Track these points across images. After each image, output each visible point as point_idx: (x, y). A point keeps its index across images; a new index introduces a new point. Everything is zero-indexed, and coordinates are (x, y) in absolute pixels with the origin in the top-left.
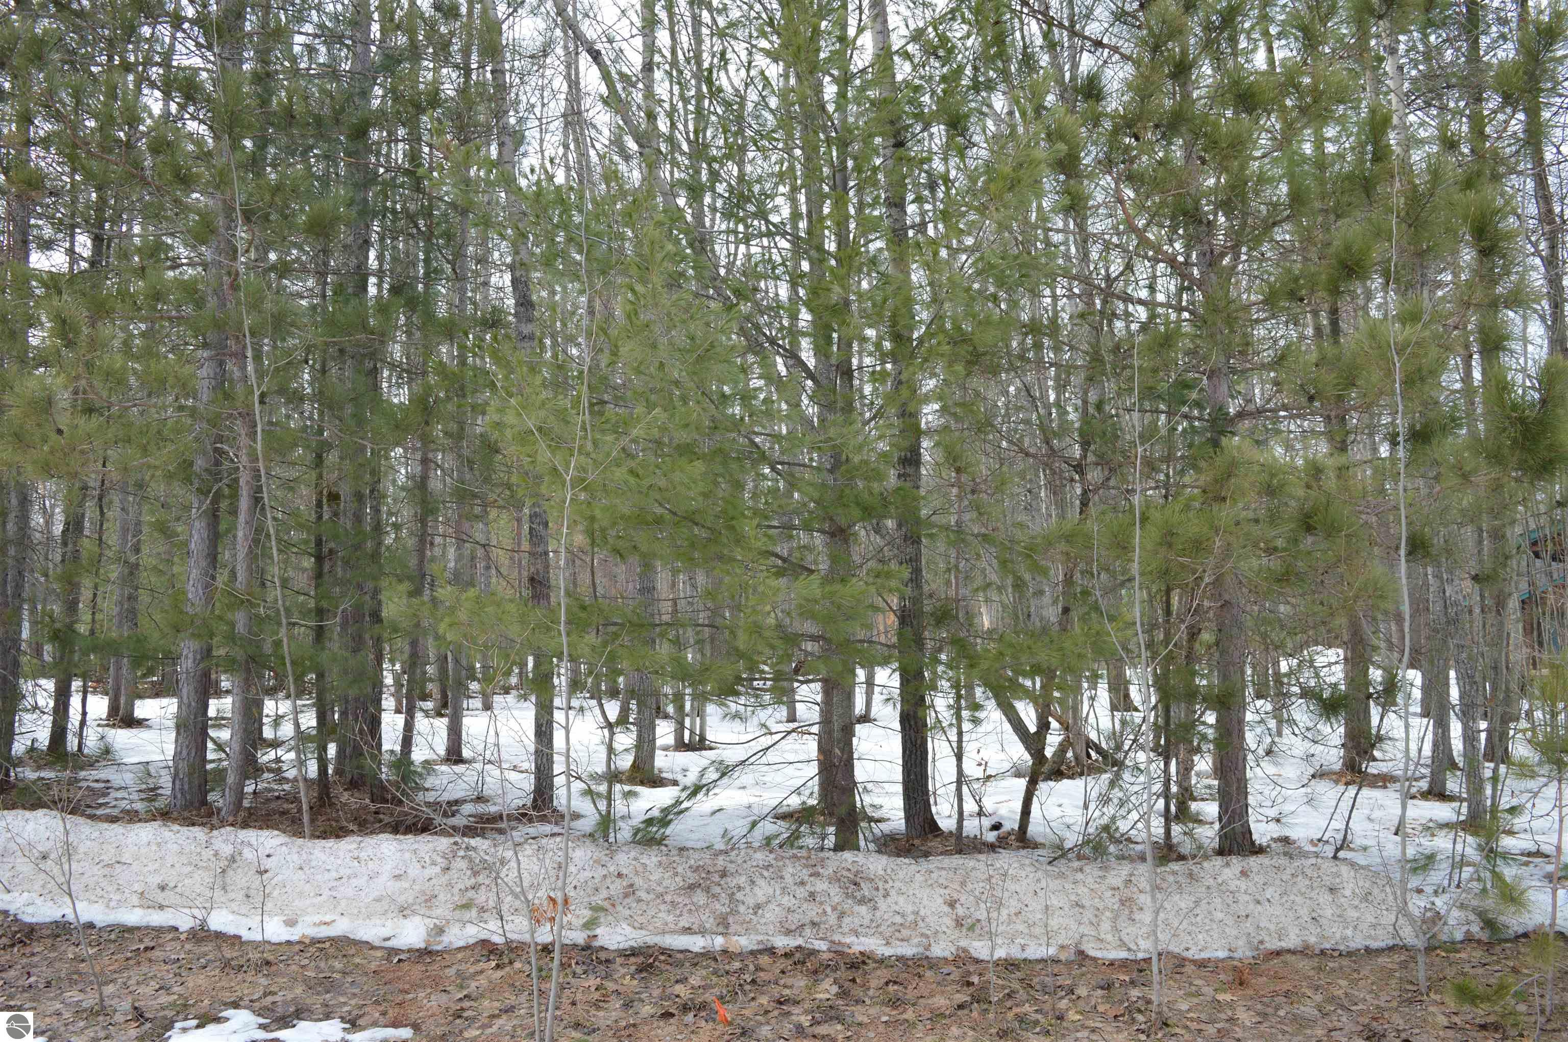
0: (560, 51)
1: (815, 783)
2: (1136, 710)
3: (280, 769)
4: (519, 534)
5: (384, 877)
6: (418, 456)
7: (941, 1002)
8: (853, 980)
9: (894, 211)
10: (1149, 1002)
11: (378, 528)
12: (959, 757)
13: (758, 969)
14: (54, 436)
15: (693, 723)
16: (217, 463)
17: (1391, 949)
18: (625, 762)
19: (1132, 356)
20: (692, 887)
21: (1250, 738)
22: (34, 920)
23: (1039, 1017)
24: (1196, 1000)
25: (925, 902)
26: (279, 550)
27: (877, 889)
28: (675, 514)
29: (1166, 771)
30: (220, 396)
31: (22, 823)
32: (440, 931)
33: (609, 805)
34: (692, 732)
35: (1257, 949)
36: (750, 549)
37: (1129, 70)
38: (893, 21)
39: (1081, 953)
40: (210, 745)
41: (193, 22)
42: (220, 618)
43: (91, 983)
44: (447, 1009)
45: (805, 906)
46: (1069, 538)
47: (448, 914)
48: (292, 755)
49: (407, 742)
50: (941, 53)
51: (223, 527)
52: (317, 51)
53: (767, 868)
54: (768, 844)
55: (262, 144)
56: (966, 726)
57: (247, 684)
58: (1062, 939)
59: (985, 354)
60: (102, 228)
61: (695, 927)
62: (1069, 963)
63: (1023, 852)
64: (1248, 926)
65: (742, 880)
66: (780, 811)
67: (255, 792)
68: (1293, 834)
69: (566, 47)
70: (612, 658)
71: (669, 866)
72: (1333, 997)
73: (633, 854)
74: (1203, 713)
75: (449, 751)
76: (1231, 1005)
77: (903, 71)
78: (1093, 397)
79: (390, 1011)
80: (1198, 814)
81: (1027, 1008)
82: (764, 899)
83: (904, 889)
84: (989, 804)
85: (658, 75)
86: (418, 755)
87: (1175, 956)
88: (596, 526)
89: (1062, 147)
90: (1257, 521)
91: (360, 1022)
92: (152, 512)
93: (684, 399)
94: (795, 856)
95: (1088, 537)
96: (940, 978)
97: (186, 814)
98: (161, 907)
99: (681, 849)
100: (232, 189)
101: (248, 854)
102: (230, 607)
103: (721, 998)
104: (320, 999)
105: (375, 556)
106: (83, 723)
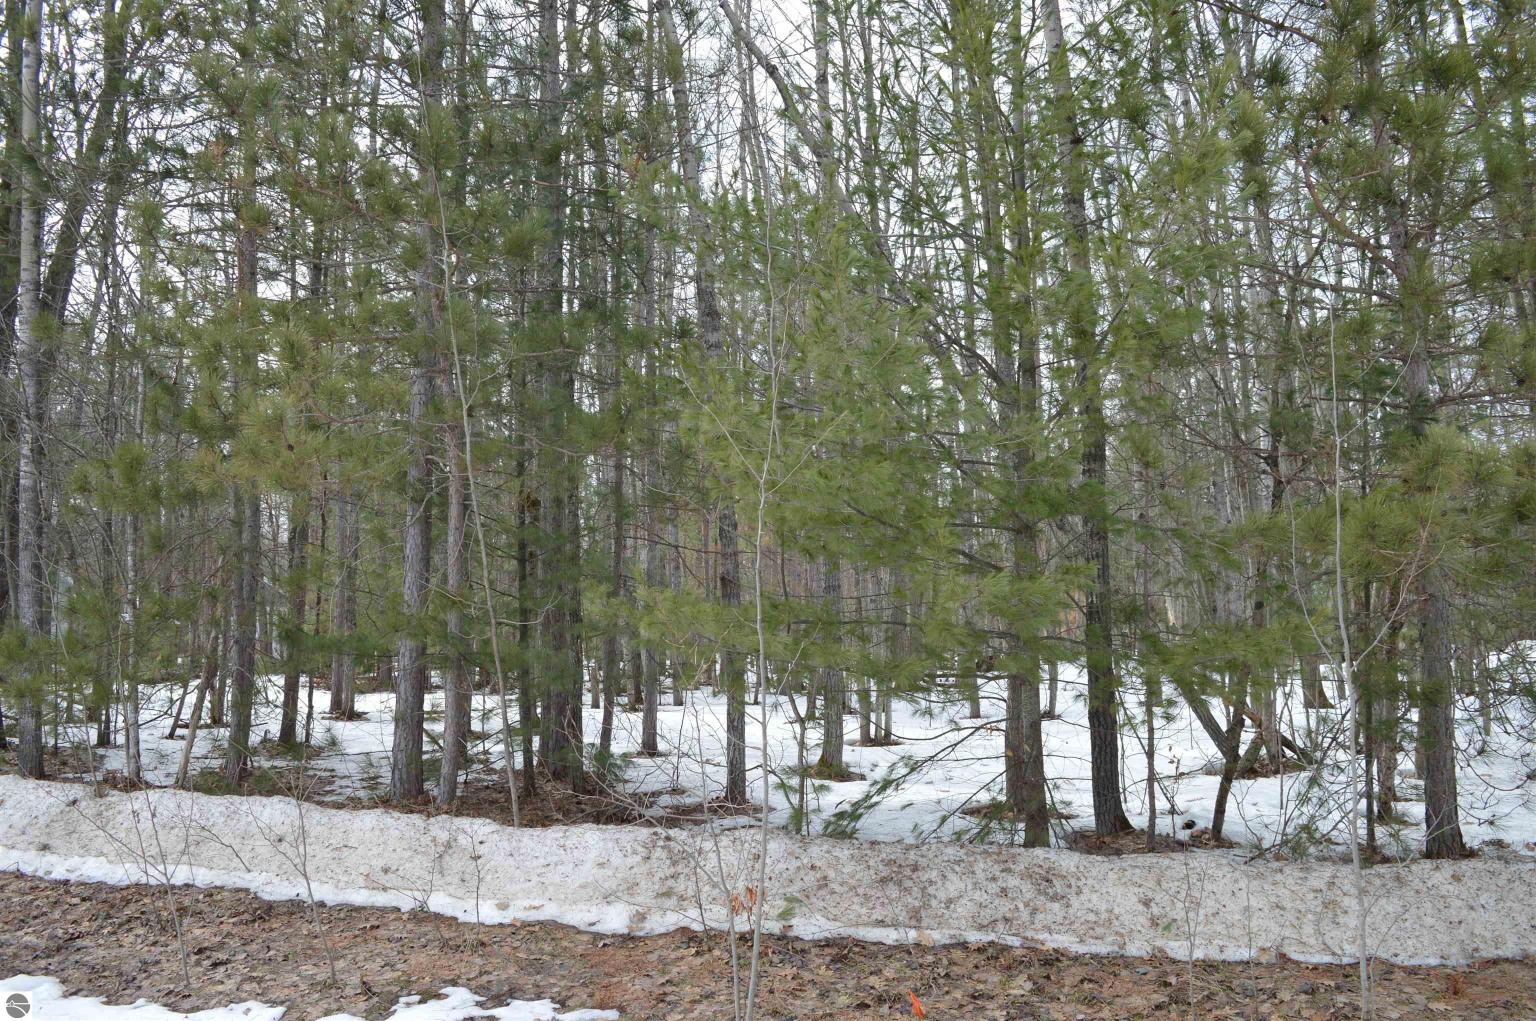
0: (735, 69)
1: (1003, 781)
2: (1332, 707)
3: (487, 760)
4: (706, 536)
5: (587, 866)
6: (611, 462)
7: (1137, 1001)
8: (1048, 977)
9: (1073, 206)
10: (1357, 1009)
11: (576, 531)
12: (1150, 754)
13: (952, 963)
14: (285, 452)
15: (878, 718)
16: (429, 474)
18: (814, 757)
19: (1327, 344)
20: (884, 881)
21: (1460, 738)
22: (272, 898)
24: (1406, 1009)
25: (1119, 900)
26: (487, 554)
27: (1070, 886)
28: (863, 514)
29: (1368, 771)
30: (431, 411)
31: (260, 809)
32: (641, 917)
33: (802, 799)
34: (878, 726)
35: (1472, 957)
36: (939, 547)
37: (1312, 52)
38: (1067, 18)
39: (1283, 956)
40: (425, 738)
41: (399, 63)
42: (434, 618)
43: (324, 958)
44: (651, 993)
45: (997, 901)
46: (1263, 532)
47: (649, 902)
48: (501, 747)
49: (606, 734)
50: (1117, 46)
51: (434, 532)
52: (509, 82)
53: (958, 862)
54: (958, 839)
55: (462, 173)
56: (1157, 723)
57: (460, 679)
58: (1262, 942)
59: (1171, 347)
60: (320, 258)
61: (888, 920)
62: (1270, 966)
63: (1218, 852)
64: (1461, 933)
65: (934, 875)
66: (968, 806)
67: (466, 782)
68: (1506, 837)
69: (740, 65)
70: (805, 655)
71: (861, 860)
73: (825, 847)
74: (1407, 710)
75: (644, 744)
76: (1445, 1015)
77: (1078, 66)
78: (1282, 387)
79: (597, 994)
80: (1404, 815)
81: (1227, 1010)
82: (956, 894)
83: (1097, 887)
84: (1180, 802)
85: (832, 85)
86: (617, 748)
87: (1383, 962)
88: (786, 528)
89: (1248, 134)
90: (1464, 511)
91: (569, 1003)
92: (368, 520)
93: (870, 401)
94: (986, 852)
95: (1284, 530)
96: (1136, 977)
97: (405, 802)
98: (385, 889)
99: (873, 843)
100: (439, 218)
101: (463, 840)
102: (444, 608)
103: (916, 991)
104: (531, 980)
105: (574, 559)
106: (310, 715)
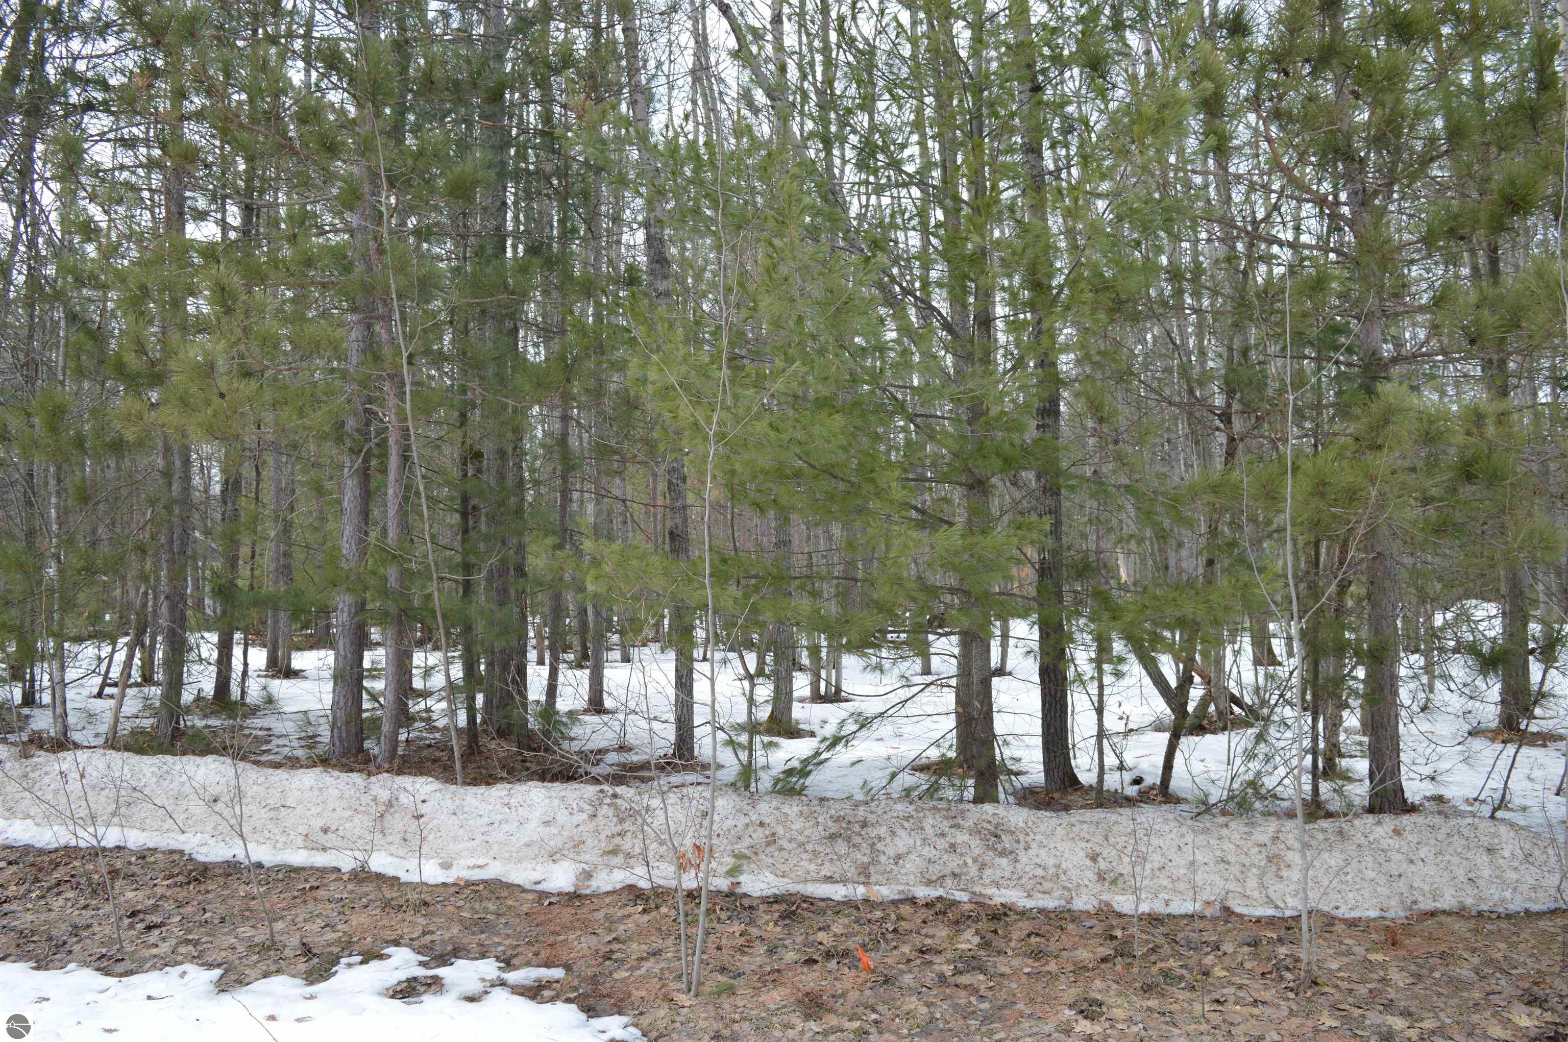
0: (687, 7)
1: (953, 737)
2: (1280, 664)
3: (429, 718)
4: (655, 489)
5: (533, 824)
6: (557, 413)
7: (1083, 955)
8: (995, 932)
9: (1031, 157)
10: (1298, 960)
11: (520, 483)
12: (1100, 711)
13: (900, 918)
14: (216, 400)
15: (829, 675)
16: (368, 424)
17: (1553, 912)
18: (763, 714)
19: (1283, 301)
20: (833, 837)
21: (1404, 695)
22: (207, 860)
23: (1184, 972)
24: (1346, 960)
25: (1067, 855)
26: (429, 507)
27: (1018, 842)
28: (813, 467)
29: (1314, 727)
30: (370, 358)
31: (194, 769)
32: (588, 875)
33: (750, 755)
34: (828, 683)
35: (1411, 909)
36: (891, 501)
37: (1276, 3)
39: (1227, 909)
40: (365, 696)
42: (374, 573)
43: (262, 919)
44: (597, 951)
45: (945, 857)
46: (1215, 489)
47: (595, 859)
48: (444, 705)
49: (552, 691)
51: (373, 485)
52: (451, 15)
53: (907, 819)
54: (908, 795)
55: (401, 111)
56: (1107, 679)
57: (400, 636)
58: (1207, 895)
59: (1127, 301)
60: (251, 198)
61: (837, 876)
62: (1214, 919)
63: (1165, 807)
64: (1402, 885)
65: (883, 831)
66: (918, 762)
67: (407, 741)
68: (1447, 793)
69: (692, 2)
70: (755, 610)
71: (810, 816)
72: (1492, 960)
73: (774, 804)
74: (1354, 668)
75: (591, 701)
76: (1383, 965)
77: (1039, 11)
78: (1237, 344)
79: (543, 953)
80: (1348, 770)
81: (1172, 963)
82: (905, 850)
83: (1045, 842)
84: (1129, 759)
85: (787, 26)
86: (563, 705)
87: (1325, 915)
88: (736, 481)
89: (1208, 85)
90: (1413, 469)
91: (515, 961)
92: (304, 472)
93: (822, 352)
94: (935, 808)
95: (1236, 487)
96: (1082, 931)
97: (344, 761)
98: (324, 849)
99: (822, 799)
100: (377, 157)
101: (404, 799)
102: (384, 562)
103: (864, 946)
104: (476, 938)
105: (519, 512)
106: (245, 673)
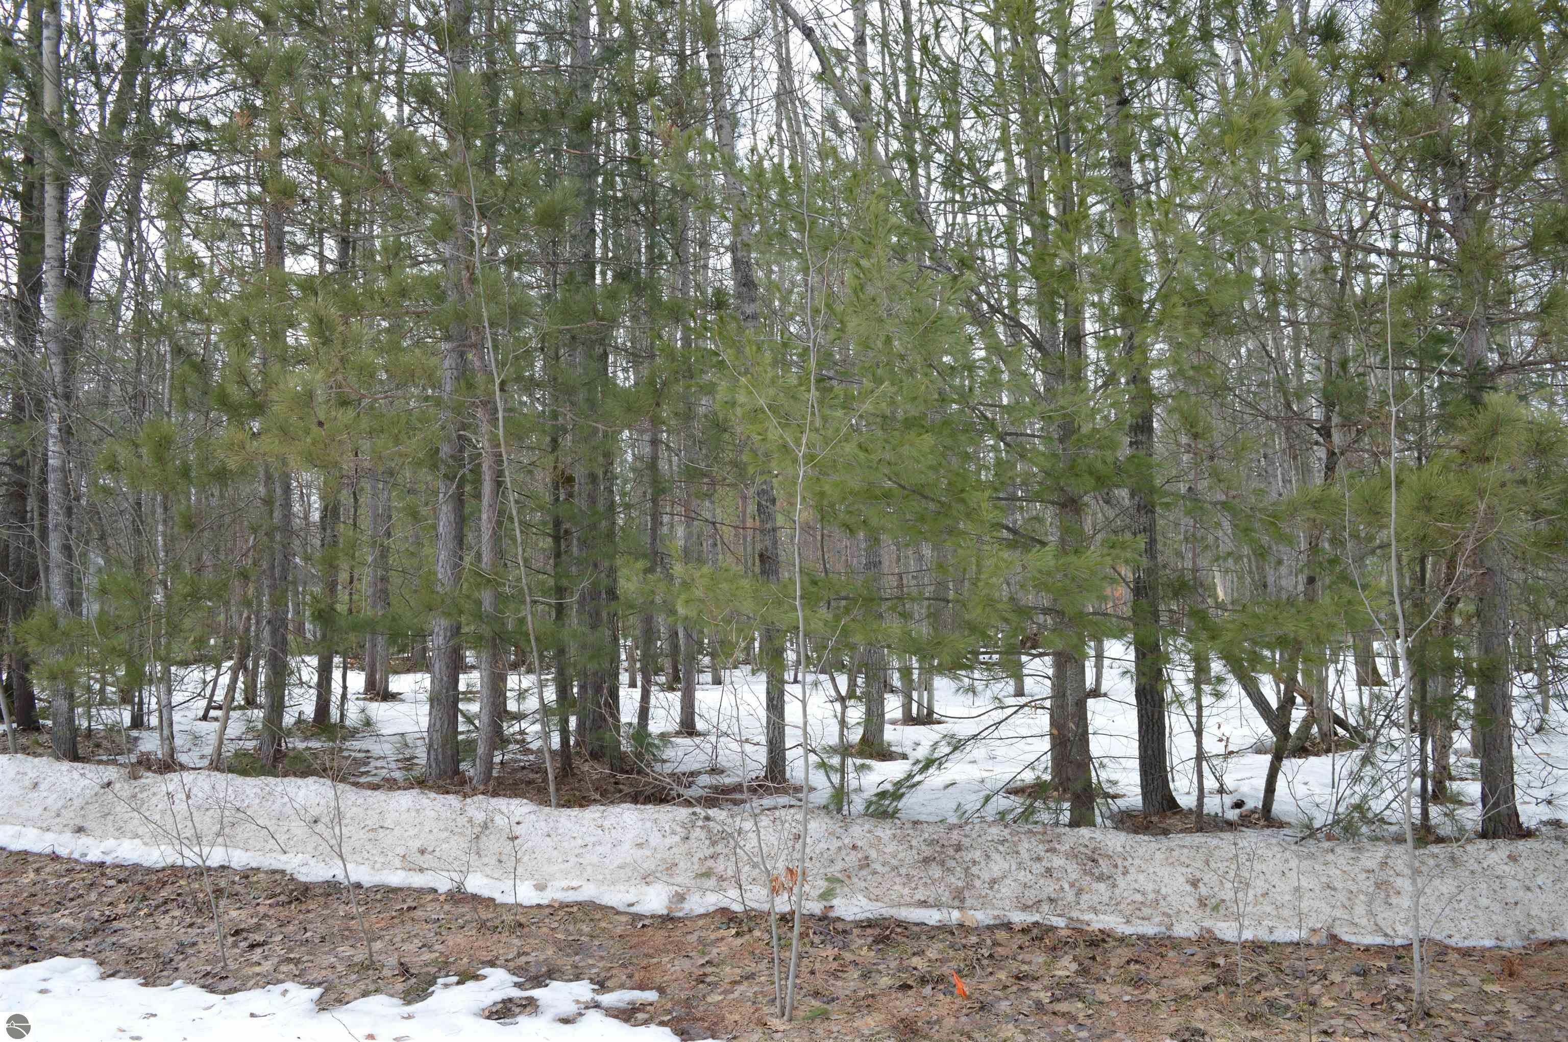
0: (770, 32)
1: (1047, 760)
2: (1385, 684)
3: (523, 741)
4: (744, 512)
5: (626, 846)
6: (647, 437)
7: (1185, 983)
8: (1093, 958)
9: (1120, 171)
10: (1409, 991)
11: (611, 507)
12: (1199, 733)
13: (996, 944)
14: (315, 429)
15: (920, 696)
16: (462, 449)
18: (855, 736)
19: (1383, 311)
20: (926, 861)
21: (1518, 716)
22: (308, 880)
23: (1290, 1001)
24: (1460, 991)
25: (1166, 880)
26: (522, 532)
27: (1116, 866)
28: (903, 487)
29: (1423, 749)
30: (463, 386)
31: (295, 790)
32: (681, 898)
33: (843, 778)
34: (920, 705)
35: (1528, 938)
36: (982, 522)
37: (1369, 7)
39: (1333, 937)
40: (460, 718)
41: (426, 29)
42: (468, 597)
43: (361, 939)
44: (690, 974)
45: (1042, 881)
46: (1316, 504)
47: (688, 882)
48: (537, 727)
49: (644, 713)
51: (467, 510)
52: (538, 48)
53: (1002, 842)
54: (1002, 819)
55: (491, 142)
56: (1206, 700)
57: (495, 658)
58: (1313, 923)
59: (1220, 315)
60: (348, 231)
61: (931, 901)
62: (1320, 947)
63: (1268, 831)
64: (1517, 914)
65: (977, 855)
66: (1012, 785)
67: (502, 763)
68: (1565, 817)
69: (775, 27)
70: (845, 632)
71: (903, 840)
73: (867, 827)
74: (1463, 687)
75: (682, 723)
76: (1500, 997)
77: (1125, 24)
78: (1335, 356)
79: (636, 975)
80: (1459, 794)
81: (1277, 992)
82: (1000, 874)
83: (1144, 867)
84: (1229, 782)
85: (870, 47)
86: (655, 727)
87: (1437, 943)
88: (825, 503)
89: (1301, 92)
90: (1524, 482)
91: (609, 984)
92: (400, 498)
93: (911, 372)
94: (1030, 831)
95: (1337, 502)
96: (1183, 958)
97: (441, 783)
98: (421, 870)
99: (915, 823)
100: (469, 188)
101: (500, 821)
102: (478, 586)
103: (959, 971)
104: (570, 960)
105: (610, 536)
106: (344, 696)
